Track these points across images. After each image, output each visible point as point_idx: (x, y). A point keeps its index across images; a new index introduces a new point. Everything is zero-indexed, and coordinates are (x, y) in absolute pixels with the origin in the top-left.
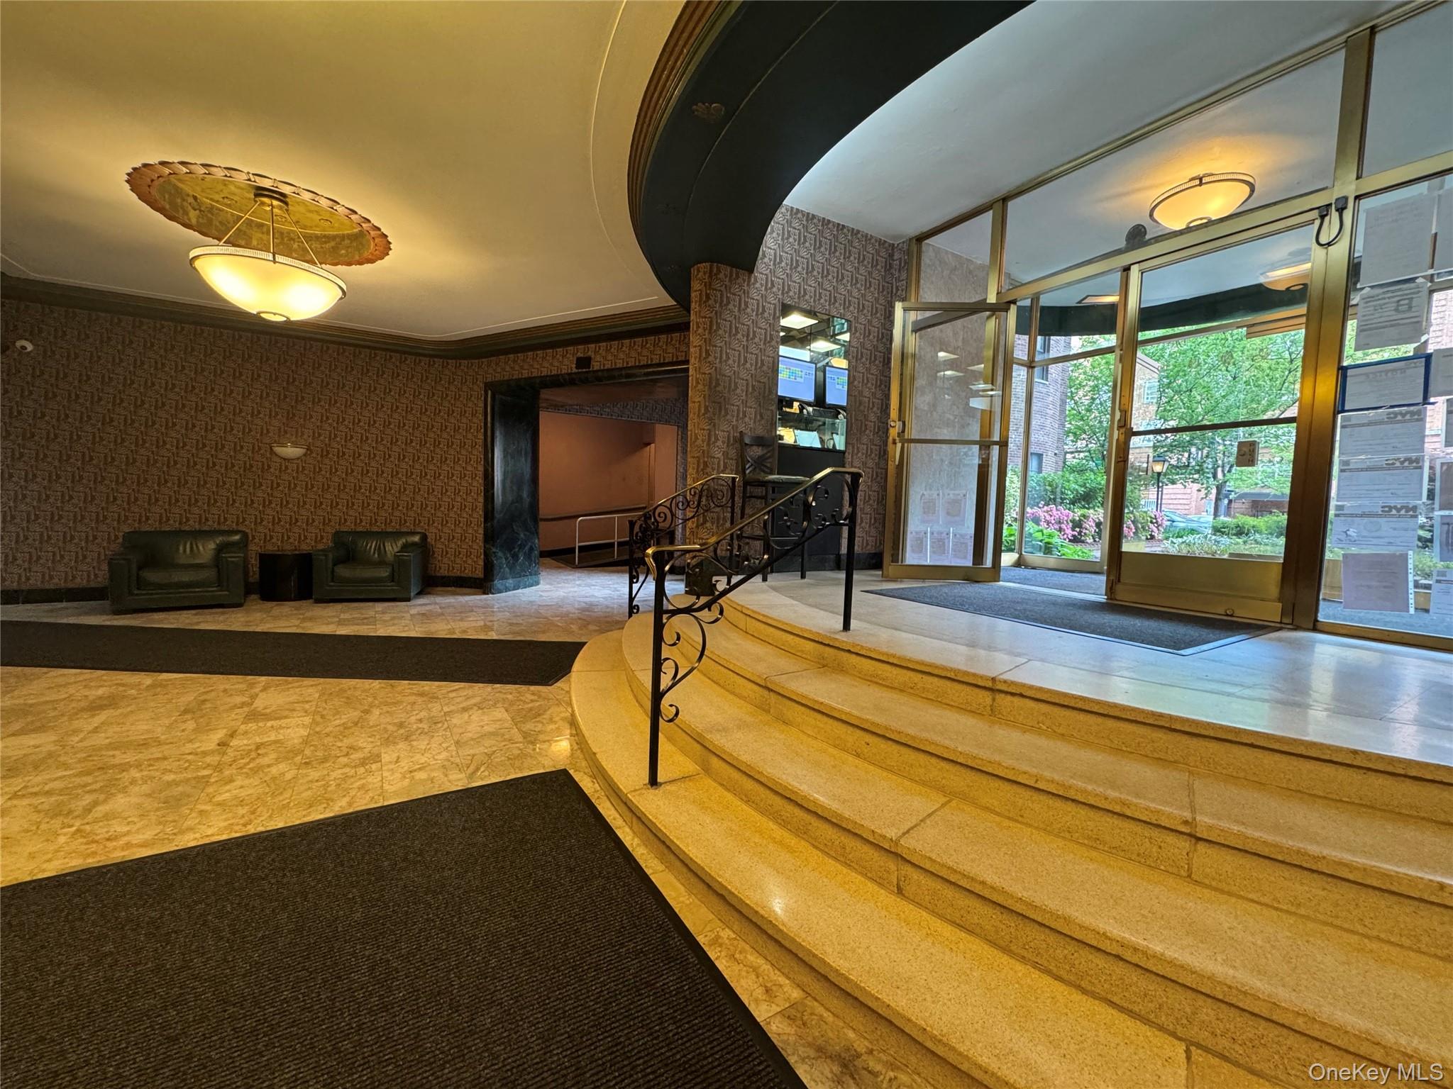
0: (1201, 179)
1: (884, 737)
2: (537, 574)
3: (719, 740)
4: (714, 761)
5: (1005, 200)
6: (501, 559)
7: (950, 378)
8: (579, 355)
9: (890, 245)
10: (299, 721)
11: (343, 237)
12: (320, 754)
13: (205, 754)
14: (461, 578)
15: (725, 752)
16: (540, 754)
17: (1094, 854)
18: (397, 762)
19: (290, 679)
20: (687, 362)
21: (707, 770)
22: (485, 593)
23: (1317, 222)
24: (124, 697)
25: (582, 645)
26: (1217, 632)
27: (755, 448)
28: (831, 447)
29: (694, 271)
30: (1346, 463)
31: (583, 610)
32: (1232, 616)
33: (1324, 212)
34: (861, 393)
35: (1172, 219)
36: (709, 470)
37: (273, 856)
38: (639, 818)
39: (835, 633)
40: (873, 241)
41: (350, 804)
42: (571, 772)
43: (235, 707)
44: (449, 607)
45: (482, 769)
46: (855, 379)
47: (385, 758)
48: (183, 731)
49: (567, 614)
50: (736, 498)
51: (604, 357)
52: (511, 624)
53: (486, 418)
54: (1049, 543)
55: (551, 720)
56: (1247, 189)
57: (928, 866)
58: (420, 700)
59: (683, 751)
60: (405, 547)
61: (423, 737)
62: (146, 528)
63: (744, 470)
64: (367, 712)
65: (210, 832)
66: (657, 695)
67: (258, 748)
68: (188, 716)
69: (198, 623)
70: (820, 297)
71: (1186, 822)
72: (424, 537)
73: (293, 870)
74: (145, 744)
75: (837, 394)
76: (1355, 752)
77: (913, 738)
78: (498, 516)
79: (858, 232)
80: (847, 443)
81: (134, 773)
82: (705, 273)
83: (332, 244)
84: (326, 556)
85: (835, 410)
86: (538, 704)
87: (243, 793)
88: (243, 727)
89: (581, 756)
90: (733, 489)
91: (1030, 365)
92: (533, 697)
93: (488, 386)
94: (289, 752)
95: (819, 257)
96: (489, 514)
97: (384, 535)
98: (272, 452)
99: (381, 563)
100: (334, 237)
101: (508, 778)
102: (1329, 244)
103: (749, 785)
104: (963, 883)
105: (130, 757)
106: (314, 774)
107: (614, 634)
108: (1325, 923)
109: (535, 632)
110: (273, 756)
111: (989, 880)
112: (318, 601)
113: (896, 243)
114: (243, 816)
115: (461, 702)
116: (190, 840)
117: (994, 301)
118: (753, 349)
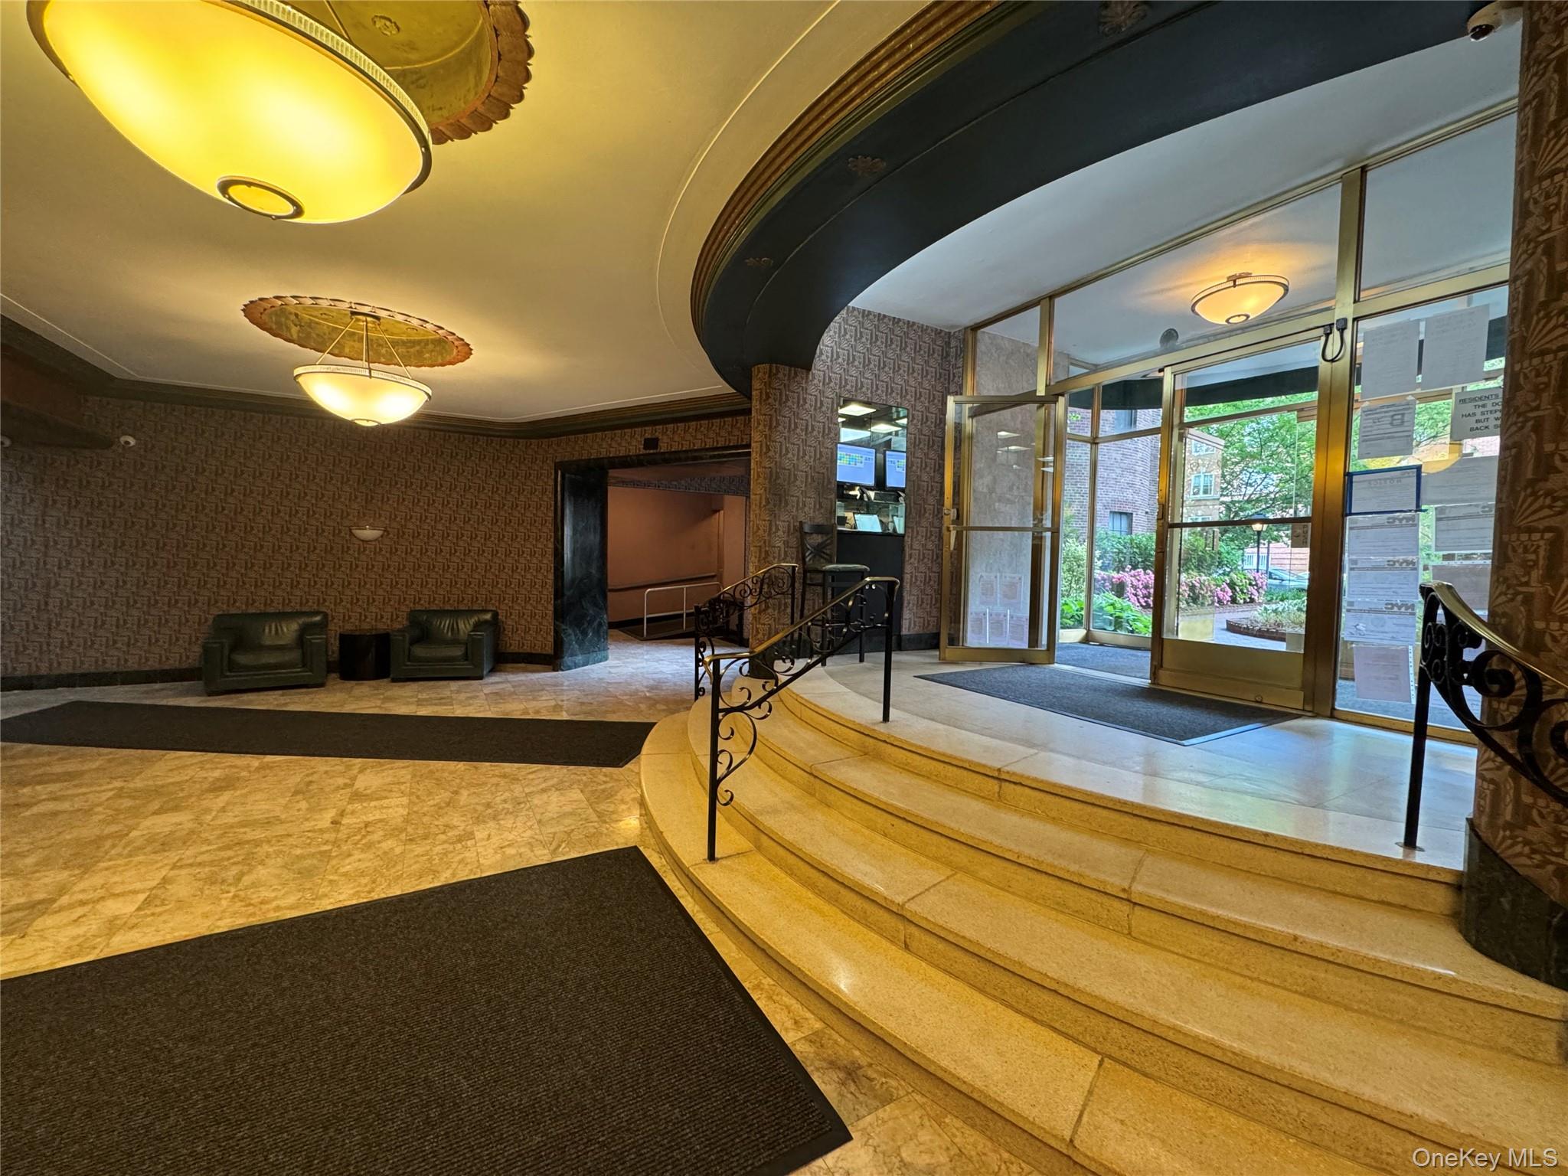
0: (1235, 281)
1: (904, 819)
2: (606, 649)
3: (769, 822)
4: (764, 839)
5: (1051, 297)
6: (571, 637)
7: (1016, 452)
8: (648, 436)
9: (946, 333)
10: (398, 801)
11: (427, 342)
12: (420, 832)
13: (321, 831)
14: (531, 654)
15: (773, 831)
16: (613, 832)
17: (1061, 917)
18: (488, 839)
19: (382, 761)
20: (748, 446)
21: (759, 848)
22: (555, 670)
23: (1323, 339)
24: (238, 779)
25: (652, 725)
26: (1234, 720)
27: (814, 535)
28: (891, 531)
29: (755, 370)
30: (1354, 562)
31: (651, 688)
32: (1261, 702)
33: (1328, 330)
34: (919, 477)
35: (1215, 314)
36: (770, 558)
37: (397, 917)
38: (699, 888)
39: (875, 724)
40: (929, 331)
41: (453, 875)
42: (641, 848)
43: (338, 788)
44: (520, 686)
45: (563, 845)
46: (913, 465)
47: (478, 835)
48: (299, 810)
49: (637, 691)
50: (797, 585)
51: (671, 440)
52: (582, 704)
53: (556, 497)
54: (1119, 617)
55: (623, 801)
56: (1281, 290)
57: (924, 924)
58: (502, 782)
59: (738, 829)
60: (477, 626)
61: (509, 816)
62: (233, 611)
63: (804, 558)
64: (456, 793)
65: (341, 898)
66: (715, 783)
67: (366, 826)
68: (300, 797)
69: (286, 704)
70: (877, 388)
71: (1124, 890)
72: (495, 615)
73: (415, 928)
74: (268, 823)
75: (896, 478)
76: (1266, 835)
77: (927, 820)
78: (568, 593)
79: (914, 323)
80: (906, 527)
81: (266, 848)
82: (764, 373)
83: (418, 348)
84: (404, 636)
85: (896, 492)
86: (610, 785)
87: (362, 866)
88: (350, 806)
89: (650, 835)
90: (793, 577)
91: (1094, 441)
92: (604, 779)
93: (558, 466)
94: (393, 830)
95: (875, 351)
96: (558, 593)
97: (456, 613)
98: (351, 534)
99: (455, 642)
100: (419, 342)
101: (586, 854)
102: (1332, 361)
103: (792, 860)
104: (950, 938)
105: (258, 834)
106: (419, 850)
107: (681, 716)
108: (1223, 969)
109: (607, 712)
110: (381, 833)
111: (968, 935)
112: (394, 680)
113: (952, 331)
114: (366, 885)
115: (538, 784)
116: (326, 905)
117: (1043, 394)
118: (811, 441)
